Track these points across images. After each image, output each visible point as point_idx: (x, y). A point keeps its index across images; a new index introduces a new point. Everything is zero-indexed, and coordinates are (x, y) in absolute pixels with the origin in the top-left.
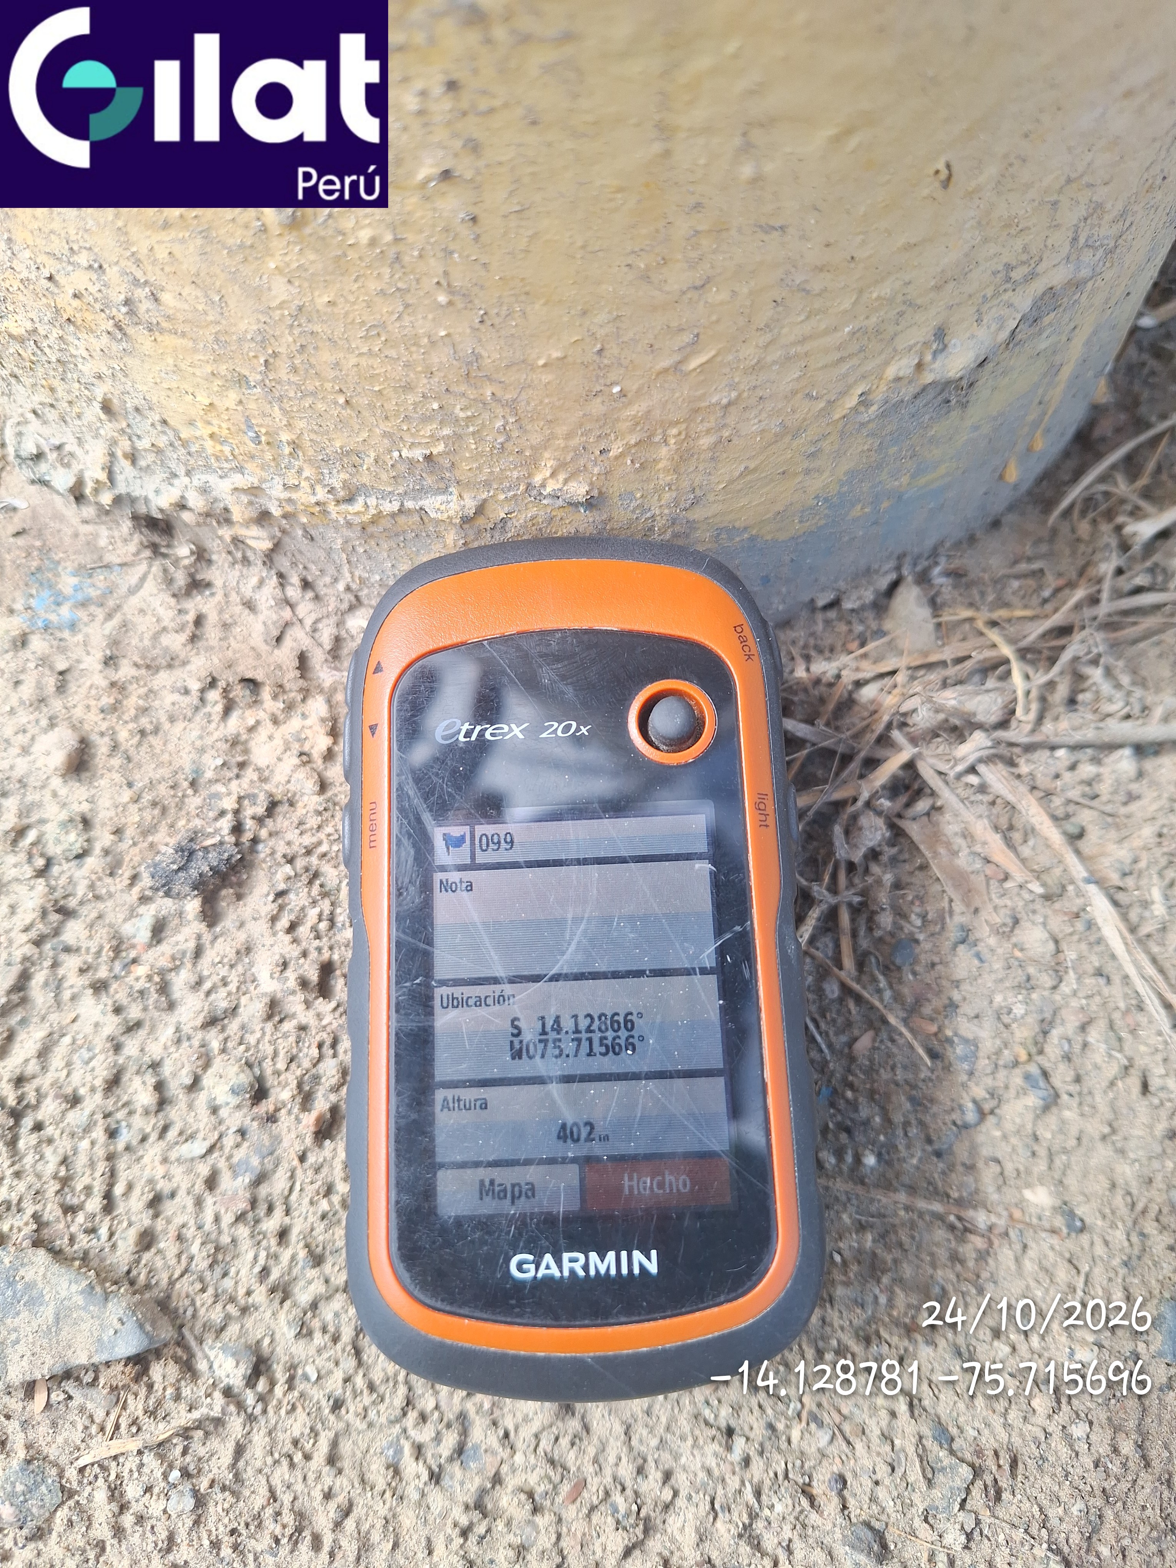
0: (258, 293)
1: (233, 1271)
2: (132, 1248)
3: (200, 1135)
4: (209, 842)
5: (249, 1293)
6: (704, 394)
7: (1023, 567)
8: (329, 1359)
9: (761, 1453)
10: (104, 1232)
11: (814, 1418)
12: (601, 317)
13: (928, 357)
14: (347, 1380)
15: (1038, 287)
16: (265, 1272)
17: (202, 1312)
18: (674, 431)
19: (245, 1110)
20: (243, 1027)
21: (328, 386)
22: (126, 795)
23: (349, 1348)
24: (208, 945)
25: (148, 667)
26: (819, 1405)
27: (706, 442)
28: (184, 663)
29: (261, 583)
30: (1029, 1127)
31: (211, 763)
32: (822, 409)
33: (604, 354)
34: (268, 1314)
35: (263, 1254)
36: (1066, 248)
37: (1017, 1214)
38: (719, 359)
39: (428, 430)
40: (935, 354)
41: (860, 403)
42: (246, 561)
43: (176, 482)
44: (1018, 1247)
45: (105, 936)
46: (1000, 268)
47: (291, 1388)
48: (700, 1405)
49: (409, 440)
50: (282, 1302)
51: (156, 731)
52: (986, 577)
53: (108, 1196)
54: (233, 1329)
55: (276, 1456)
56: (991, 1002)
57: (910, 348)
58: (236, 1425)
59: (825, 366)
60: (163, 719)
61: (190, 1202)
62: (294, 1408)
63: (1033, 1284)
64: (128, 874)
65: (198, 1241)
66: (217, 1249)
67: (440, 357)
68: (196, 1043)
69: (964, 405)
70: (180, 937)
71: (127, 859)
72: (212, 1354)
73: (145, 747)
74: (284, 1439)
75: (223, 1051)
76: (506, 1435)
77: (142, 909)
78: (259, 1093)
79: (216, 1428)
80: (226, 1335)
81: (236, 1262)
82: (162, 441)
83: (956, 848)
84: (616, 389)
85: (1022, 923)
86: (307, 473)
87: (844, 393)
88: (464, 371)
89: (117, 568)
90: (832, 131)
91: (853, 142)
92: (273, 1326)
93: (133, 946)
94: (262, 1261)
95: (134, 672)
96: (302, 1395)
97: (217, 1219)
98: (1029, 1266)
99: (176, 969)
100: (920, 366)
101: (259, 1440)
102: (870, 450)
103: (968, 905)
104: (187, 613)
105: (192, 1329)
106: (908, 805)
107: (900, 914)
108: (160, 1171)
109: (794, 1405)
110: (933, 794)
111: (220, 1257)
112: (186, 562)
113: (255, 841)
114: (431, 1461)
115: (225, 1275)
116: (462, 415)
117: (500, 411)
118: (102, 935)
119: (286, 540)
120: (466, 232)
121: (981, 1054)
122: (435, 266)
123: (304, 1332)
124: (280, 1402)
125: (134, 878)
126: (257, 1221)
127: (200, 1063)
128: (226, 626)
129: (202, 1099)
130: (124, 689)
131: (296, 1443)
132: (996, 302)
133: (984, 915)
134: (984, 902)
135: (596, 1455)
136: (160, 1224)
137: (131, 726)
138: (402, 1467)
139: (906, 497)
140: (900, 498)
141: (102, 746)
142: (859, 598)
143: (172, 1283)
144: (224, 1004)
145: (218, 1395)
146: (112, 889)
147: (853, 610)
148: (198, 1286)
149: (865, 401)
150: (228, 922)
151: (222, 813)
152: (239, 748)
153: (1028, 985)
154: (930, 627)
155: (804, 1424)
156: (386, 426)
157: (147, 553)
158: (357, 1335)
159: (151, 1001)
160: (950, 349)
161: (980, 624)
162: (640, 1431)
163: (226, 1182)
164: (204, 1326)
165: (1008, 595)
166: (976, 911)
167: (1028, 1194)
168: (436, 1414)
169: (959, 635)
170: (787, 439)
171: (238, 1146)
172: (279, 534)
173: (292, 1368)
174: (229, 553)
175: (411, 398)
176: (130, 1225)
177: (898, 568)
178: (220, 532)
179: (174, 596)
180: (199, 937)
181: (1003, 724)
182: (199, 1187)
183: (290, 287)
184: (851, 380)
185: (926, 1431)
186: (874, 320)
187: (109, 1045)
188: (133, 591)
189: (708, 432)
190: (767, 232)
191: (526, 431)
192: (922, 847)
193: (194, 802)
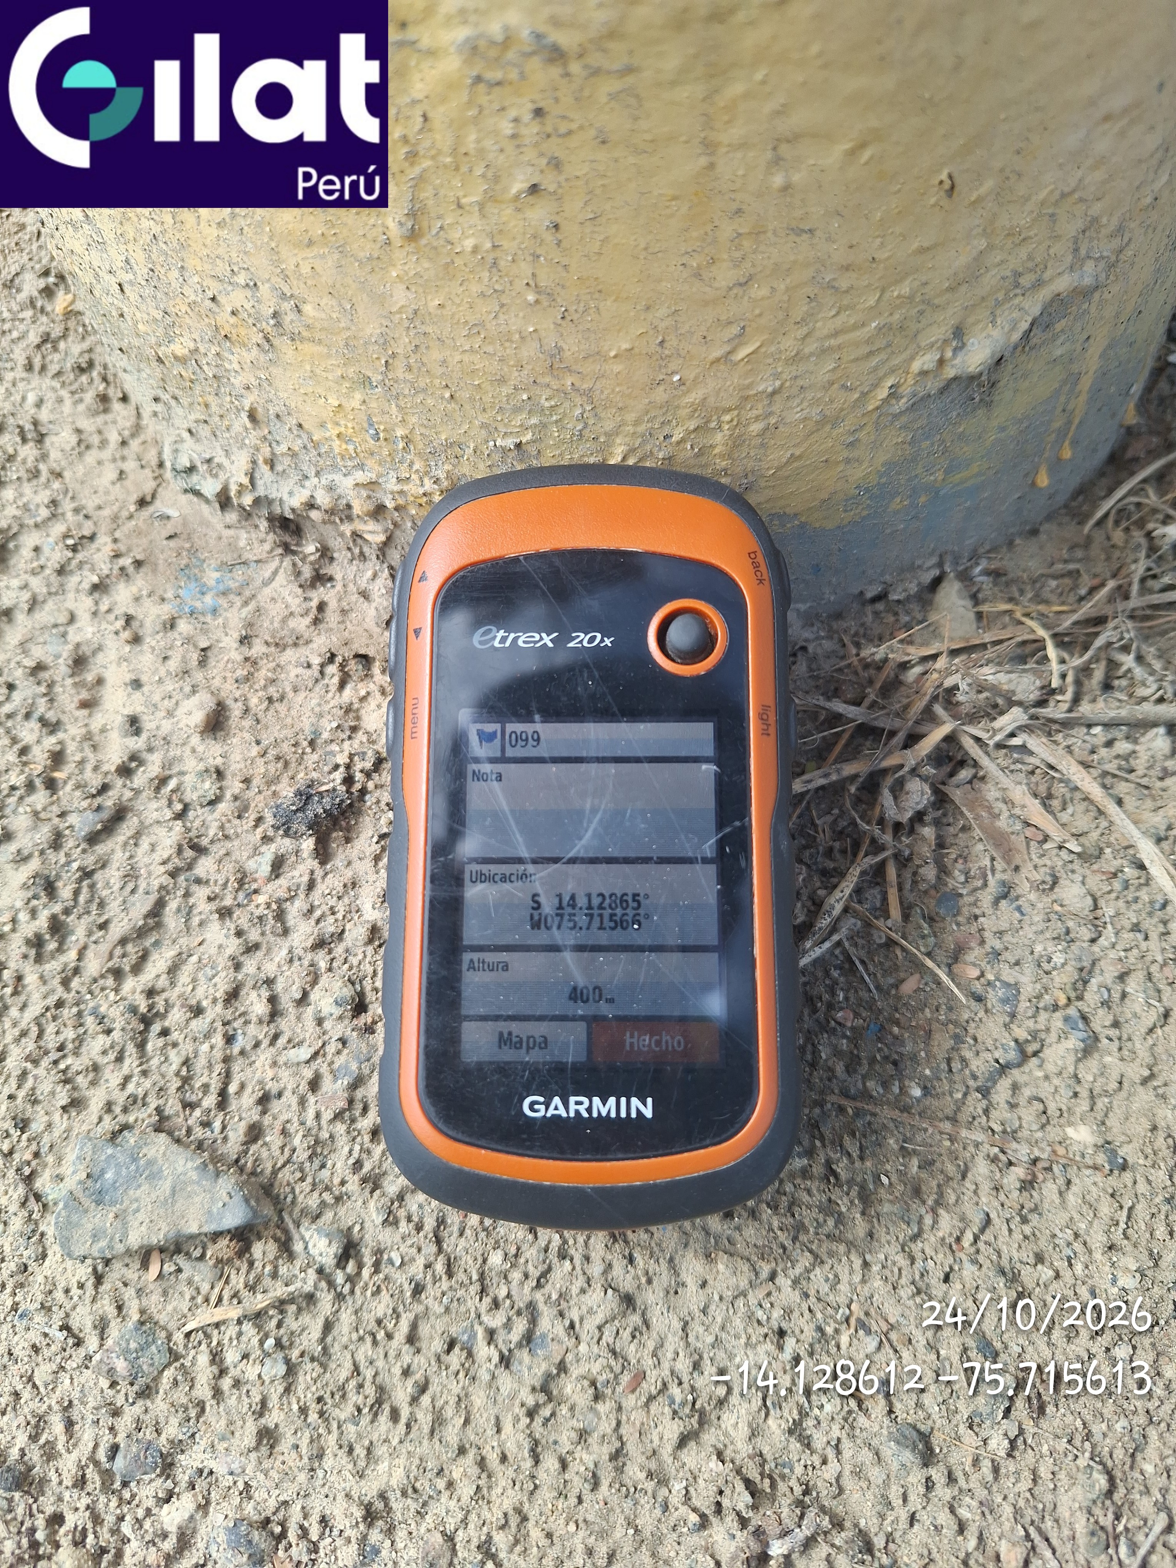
0: (381, 300)
1: (329, 1164)
2: (242, 1138)
3: (306, 1044)
4: (324, 788)
5: (343, 1183)
6: (752, 383)
7: (1059, 566)
8: (412, 1246)
9: (811, 1354)
10: (217, 1125)
11: (862, 1325)
12: (662, 312)
13: (949, 354)
14: (428, 1266)
15: (1045, 294)
16: (358, 1165)
17: (300, 1199)
18: (727, 418)
19: (346, 1022)
20: (347, 951)
21: (437, 382)
22: (255, 750)
23: (431, 1235)
24: (319, 880)
25: (277, 645)
26: (867, 1314)
27: (756, 428)
28: (308, 642)
29: (375, 576)
30: (1071, 1069)
31: (328, 725)
32: (857, 400)
33: (666, 345)
34: (360, 1203)
35: (357, 1148)
36: (1069, 258)
37: (1061, 1151)
38: (763, 350)
39: (518, 420)
40: (956, 350)
41: (890, 395)
42: (363, 556)
43: (307, 483)
44: (1061, 1181)
45: (232, 870)
46: (1008, 273)
47: (377, 1271)
48: (753, 1308)
49: (503, 430)
50: (372, 1192)
51: (282, 699)
52: (1025, 576)
53: (223, 1093)
54: (329, 1215)
55: (361, 1332)
56: (1032, 953)
57: (932, 345)
58: (326, 1302)
59: (857, 359)
60: (288, 689)
61: (294, 1100)
62: (378, 1290)
63: (1076, 1217)
64: (253, 816)
65: (301, 1133)
66: (317, 1142)
67: (529, 351)
68: (306, 963)
69: (989, 405)
70: (296, 873)
71: (253, 805)
72: (307, 1235)
73: (272, 712)
74: (369, 1318)
75: (330, 970)
76: (572, 1326)
77: (264, 849)
78: (360, 1007)
79: (308, 1305)
80: (321, 1222)
81: (332, 1155)
82: (297, 446)
83: (996, 811)
84: (676, 378)
85: (1061, 881)
86: (416, 466)
87: (875, 386)
88: (549, 362)
89: (253, 565)
90: (848, 146)
91: (866, 154)
92: (363, 1215)
93: (255, 880)
94: (356, 1154)
95: (264, 649)
96: (386, 1278)
97: (318, 1116)
98: (1072, 1199)
99: (291, 899)
100: (941, 362)
101: (346, 1318)
102: (903, 443)
103: (1008, 863)
104: (311, 600)
105: (291, 1214)
106: (952, 774)
107: (943, 870)
108: (270, 1073)
109: (843, 1311)
110: (976, 764)
111: (319, 1150)
112: (312, 558)
113: (363, 792)
114: (501, 1346)
115: (323, 1166)
116: (547, 404)
117: (578, 400)
118: (229, 868)
119: (398, 533)
120: (549, 237)
121: (1022, 998)
122: (525, 269)
123: (391, 1221)
124: (366, 1284)
125: (259, 820)
126: (353, 1121)
127: (308, 979)
128: (344, 612)
129: (309, 1012)
130: (255, 663)
131: (379, 1322)
132: (1007, 306)
133: (1024, 872)
134: (1024, 861)
135: (656, 1348)
136: (267, 1120)
137: (261, 693)
138: (475, 1350)
139: (942, 493)
140: (937, 493)
141: (236, 710)
142: (905, 590)
143: (275, 1172)
144: (332, 929)
145: (311, 1272)
146: (239, 831)
147: (899, 601)
148: (298, 1175)
149: (894, 394)
150: (338, 861)
151: (336, 767)
152: (351, 715)
153: (1067, 937)
154: (971, 616)
155: (852, 1330)
156: (483, 418)
157: (280, 551)
158: (438, 1226)
159: (268, 927)
160: (969, 347)
161: (1018, 615)
162: (696, 1328)
163: (327, 1085)
164: (302, 1211)
165: (1046, 593)
166: (1017, 869)
167: (1070, 1131)
168: (508, 1302)
169: (999, 625)
170: (828, 428)
171: (339, 1052)
172: (391, 527)
173: (379, 1252)
174: (349, 549)
175: (505, 390)
176: (240, 1120)
177: (940, 564)
178: (342, 528)
179: (301, 586)
180: (312, 872)
181: (1042, 703)
182: (304, 1087)
183: (408, 293)
184: (881, 373)
185: (971, 1343)
186: (896, 316)
187: (230, 963)
188: (266, 583)
189: (757, 418)
190: (798, 235)
191: (600, 419)
192: (964, 809)
193: (312, 758)
